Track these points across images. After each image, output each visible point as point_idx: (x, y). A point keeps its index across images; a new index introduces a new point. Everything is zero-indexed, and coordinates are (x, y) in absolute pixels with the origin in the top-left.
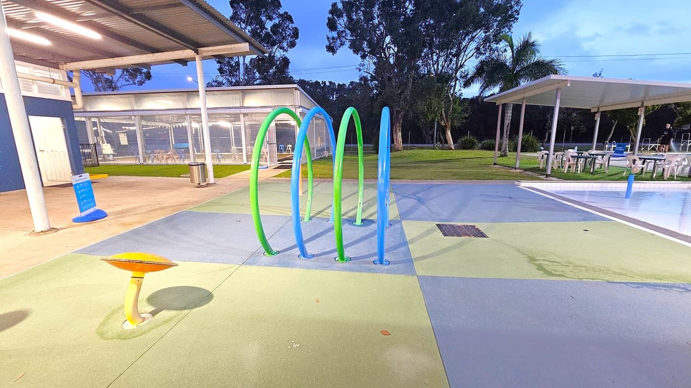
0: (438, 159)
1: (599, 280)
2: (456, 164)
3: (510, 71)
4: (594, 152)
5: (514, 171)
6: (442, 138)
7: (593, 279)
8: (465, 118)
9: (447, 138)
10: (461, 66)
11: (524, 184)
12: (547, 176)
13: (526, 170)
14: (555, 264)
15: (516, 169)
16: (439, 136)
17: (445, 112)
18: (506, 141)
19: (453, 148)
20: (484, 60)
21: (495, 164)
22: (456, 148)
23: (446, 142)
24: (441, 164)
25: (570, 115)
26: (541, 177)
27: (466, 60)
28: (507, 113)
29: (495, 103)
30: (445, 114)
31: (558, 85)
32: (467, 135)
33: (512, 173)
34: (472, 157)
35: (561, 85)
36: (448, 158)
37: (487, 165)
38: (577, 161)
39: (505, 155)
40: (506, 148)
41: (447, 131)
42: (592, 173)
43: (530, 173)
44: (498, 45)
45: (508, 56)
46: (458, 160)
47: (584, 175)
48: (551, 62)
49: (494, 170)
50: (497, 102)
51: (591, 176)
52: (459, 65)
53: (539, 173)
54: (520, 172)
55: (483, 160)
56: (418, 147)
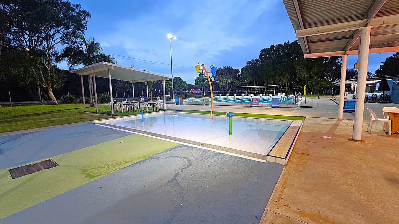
0: (41, 112)
1: (118, 170)
2: (55, 114)
3: (86, 57)
4: (133, 101)
5: (96, 114)
6: (46, 96)
7: (115, 170)
8: (62, 83)
9: (50, 96)
10: (52, 47)
11: (97, 122)
12: (113, 115)
13: (103, 113)
14: (98, 169)
15: (97, 113)
16: (43, 94)
17: (45, 78)
18: (92, 97)
19: (57, 103)
20: (68, 47)
21: (85, 112)
22: (59, 104)
23: (50, 99)
24: (42, 116)
25: (125, 84)
26: (109, 116)
27: (54, 44)
28: (90, 81)
29: (78, 74)
30: (45, 79)
31: (108, 68)
32: (67, 94)
33: (94, 116)
34: (70, 108)
35: (110, 68)
36: (50, 111)
37: (80, 113)
38: (126, 106)
39: (93, 106)
40: (93, 101)
41: (49, 91)
42: (134, 112)
43: (104, 115)
44: (77, 40)
45: (84, 47)
46: (59, 111)
47: (130, 113)
48: (109, 56)
49: (83, 116)
50: (79, 74)
51: (133, 113)
52: (50, 46)
53: (108, 114)
54: (99, 115)
55: (79, 109)
56: (23, 104)
